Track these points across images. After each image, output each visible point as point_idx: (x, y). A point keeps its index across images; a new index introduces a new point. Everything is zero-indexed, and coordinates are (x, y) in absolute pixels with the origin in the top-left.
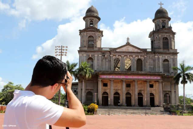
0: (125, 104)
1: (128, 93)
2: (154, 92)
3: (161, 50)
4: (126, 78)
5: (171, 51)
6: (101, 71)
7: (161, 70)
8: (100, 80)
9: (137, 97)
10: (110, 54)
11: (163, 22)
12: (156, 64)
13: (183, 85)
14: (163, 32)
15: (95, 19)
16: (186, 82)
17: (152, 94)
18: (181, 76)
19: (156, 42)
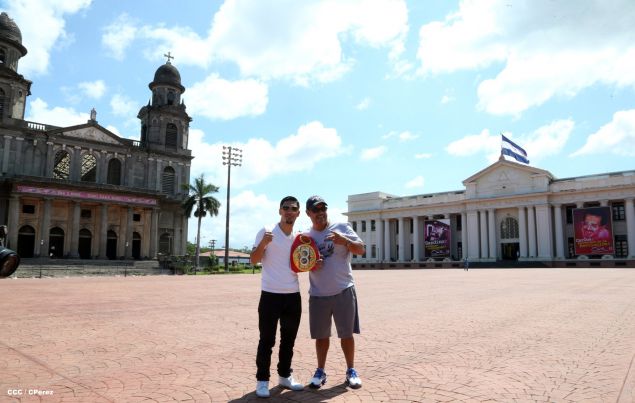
0: (76, 253)
1: (84, 231)
2: (140, 230)
3: (162, 148)
4: (83, 196)
5: (180, 152)
6: (20, 176)
7: (159, 187)
8: (17, 196)
9: (105, 239)
10: (47, 139)
11: (171, 93)
12: (150, 174)
13: (197, 219)
14: (168, 113)
15: (10, 48)
16: (204, 214)
17: (136, 235)
18: (195, 202)
19: (152, 129)
